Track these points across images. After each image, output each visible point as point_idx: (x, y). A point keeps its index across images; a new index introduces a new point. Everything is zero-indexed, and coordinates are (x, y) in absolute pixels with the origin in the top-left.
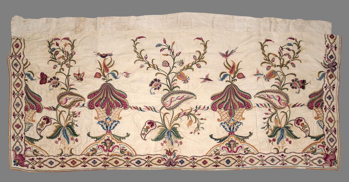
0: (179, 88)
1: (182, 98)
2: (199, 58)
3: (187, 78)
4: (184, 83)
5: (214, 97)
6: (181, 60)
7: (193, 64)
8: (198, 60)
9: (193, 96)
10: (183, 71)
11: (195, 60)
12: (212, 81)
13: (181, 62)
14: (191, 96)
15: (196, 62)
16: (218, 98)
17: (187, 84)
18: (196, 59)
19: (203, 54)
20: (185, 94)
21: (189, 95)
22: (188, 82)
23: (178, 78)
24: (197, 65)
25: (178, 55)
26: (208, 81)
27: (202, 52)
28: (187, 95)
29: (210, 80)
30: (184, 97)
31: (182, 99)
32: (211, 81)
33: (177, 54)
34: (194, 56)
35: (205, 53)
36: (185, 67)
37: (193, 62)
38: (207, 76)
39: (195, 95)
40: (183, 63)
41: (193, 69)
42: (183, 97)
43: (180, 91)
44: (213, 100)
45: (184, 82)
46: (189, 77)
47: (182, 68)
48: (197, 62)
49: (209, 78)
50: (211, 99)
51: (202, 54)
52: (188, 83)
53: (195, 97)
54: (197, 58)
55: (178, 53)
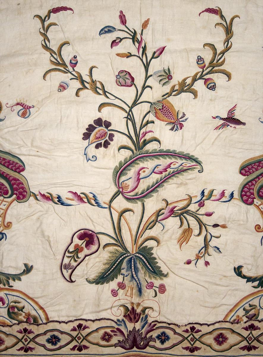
0: (159, 142)
1: (165, 170)
2: (211, 62)
3: (180, 115)
4: (172, 129)
5: (247, 166)
6: (166, 68)
7: (195, 80)
8: (210, 68)
9: (194, 163)
10: (171, 99)
11: (201, 70)
12: (244, 124)
13: (164, 74)
14: (189, 163)
15: (204, 73)
16: (257, 170)
17: (180, 132)
18: (203, 65)
19: (223, 53)
20: (173, 160)
21: (184, 161)
22: (181, 126)
23: (156, 116)
24: (206, 81)
25: (156, 55)
26: (233, 126)
27: (220, 47)
28: (178, 163)
29: (238, 122)
30: (172, 166)
31: (167, 173)
32: (241, 126)
33: (155, 53)
34: (200, 60)
35: (227, 49)
36: (174, 86)
37: (197, 74)
38: (231, 111)
39: (199, 163)
40: (170, 77)
41: (195, 94)
42: (169, 166)
43: (161, 151)
44: (244, 175)
45: (170, 127)
46: (184, 115)
47: (167, 89)
48: (207, 74)
49: (237, 115)
50: (241, 173)
51: (218, 52)
52: (181, 128)
53: (199, 167)
54: (207, 63)
55: (158, 50)
